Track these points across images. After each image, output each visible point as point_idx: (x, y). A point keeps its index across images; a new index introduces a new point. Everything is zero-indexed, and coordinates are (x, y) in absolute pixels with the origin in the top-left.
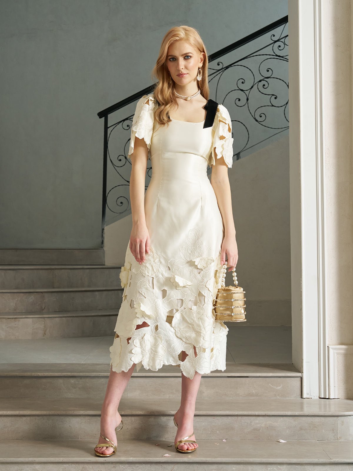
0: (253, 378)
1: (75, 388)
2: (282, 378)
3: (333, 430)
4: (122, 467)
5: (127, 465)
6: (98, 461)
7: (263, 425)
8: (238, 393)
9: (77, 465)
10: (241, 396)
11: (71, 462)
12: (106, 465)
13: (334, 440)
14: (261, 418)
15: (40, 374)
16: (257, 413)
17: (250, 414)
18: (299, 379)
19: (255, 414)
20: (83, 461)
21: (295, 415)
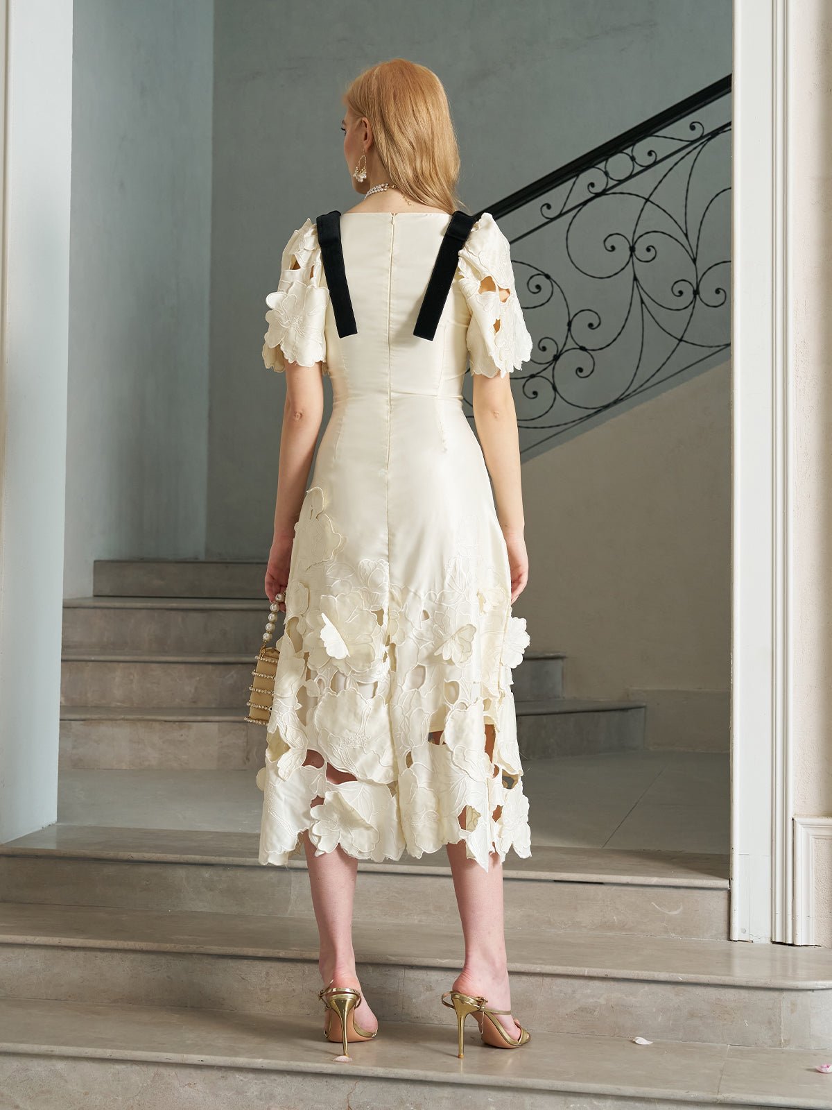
0: (614, 888)
1: (211, 890)
2: (682, 891)
3: (770, 1023)
4: (241, 1078)
5: (251, 1076)
6: (187, 1062)
7: (602, 1001)
8: (578, 920)
9: (144, 1068)
10: (585, 927)
11: (129, 1059)
12: (207, 1073)
13: (770, 1046)
14: (597, 983)
15: (136, 855)
16: (586, 971)
17: (569, 973)
18: (724, 894)
19: (581, 974)
20: (154, 1060)
21: (677, 980)
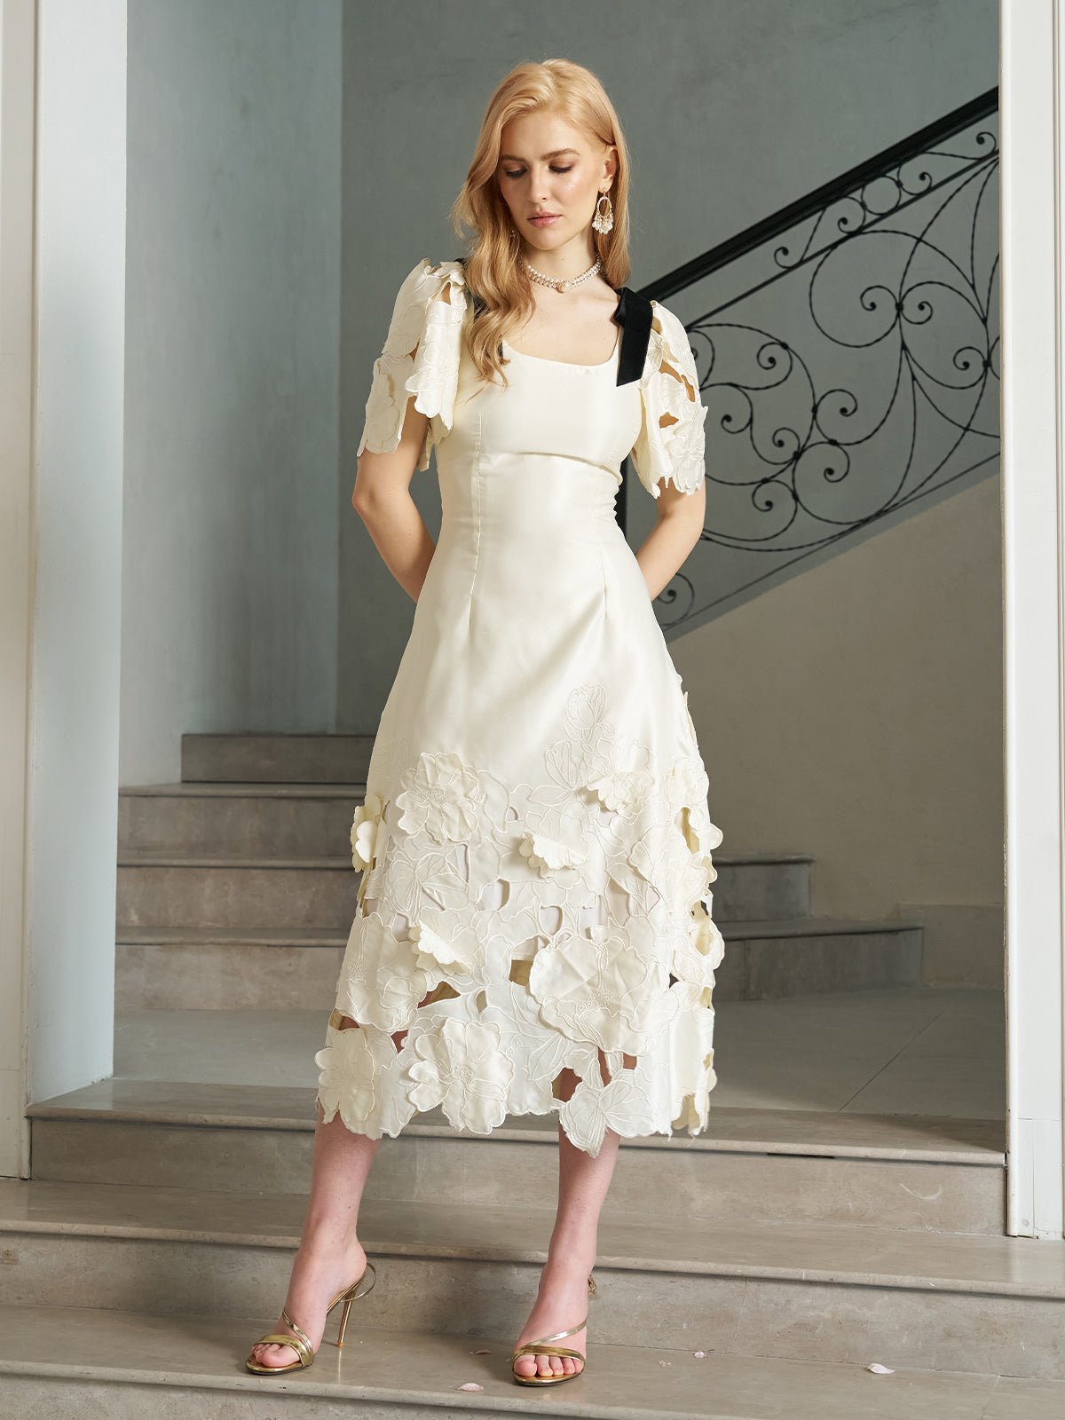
0: (849, 1163)
2: (941, 1168)
3: (1055, 1346)
4: (337, 1411)
5: (349, 1409)
6: (264, 1389)
7: (826, 1315)
8: (800, 1207)
9: (209, 1397)
10: (810, 1217)
11: (187, 1384)
12: (292, 1405)
13: (1056, 1378)
14: (819, 1290)
15: (210, 1118)
16: (804, 1274)
17: (782, 1276)
18: (998, 1173)
19: (797, 1277)
20: (221, 1386)
21: (926, 1286)
